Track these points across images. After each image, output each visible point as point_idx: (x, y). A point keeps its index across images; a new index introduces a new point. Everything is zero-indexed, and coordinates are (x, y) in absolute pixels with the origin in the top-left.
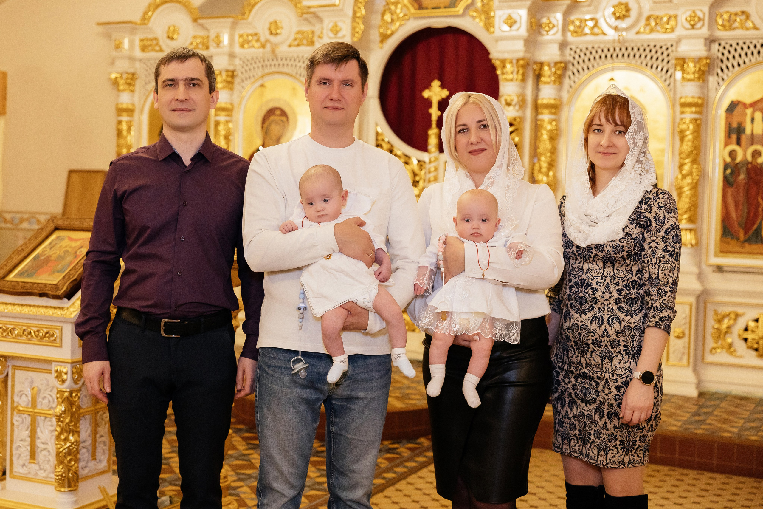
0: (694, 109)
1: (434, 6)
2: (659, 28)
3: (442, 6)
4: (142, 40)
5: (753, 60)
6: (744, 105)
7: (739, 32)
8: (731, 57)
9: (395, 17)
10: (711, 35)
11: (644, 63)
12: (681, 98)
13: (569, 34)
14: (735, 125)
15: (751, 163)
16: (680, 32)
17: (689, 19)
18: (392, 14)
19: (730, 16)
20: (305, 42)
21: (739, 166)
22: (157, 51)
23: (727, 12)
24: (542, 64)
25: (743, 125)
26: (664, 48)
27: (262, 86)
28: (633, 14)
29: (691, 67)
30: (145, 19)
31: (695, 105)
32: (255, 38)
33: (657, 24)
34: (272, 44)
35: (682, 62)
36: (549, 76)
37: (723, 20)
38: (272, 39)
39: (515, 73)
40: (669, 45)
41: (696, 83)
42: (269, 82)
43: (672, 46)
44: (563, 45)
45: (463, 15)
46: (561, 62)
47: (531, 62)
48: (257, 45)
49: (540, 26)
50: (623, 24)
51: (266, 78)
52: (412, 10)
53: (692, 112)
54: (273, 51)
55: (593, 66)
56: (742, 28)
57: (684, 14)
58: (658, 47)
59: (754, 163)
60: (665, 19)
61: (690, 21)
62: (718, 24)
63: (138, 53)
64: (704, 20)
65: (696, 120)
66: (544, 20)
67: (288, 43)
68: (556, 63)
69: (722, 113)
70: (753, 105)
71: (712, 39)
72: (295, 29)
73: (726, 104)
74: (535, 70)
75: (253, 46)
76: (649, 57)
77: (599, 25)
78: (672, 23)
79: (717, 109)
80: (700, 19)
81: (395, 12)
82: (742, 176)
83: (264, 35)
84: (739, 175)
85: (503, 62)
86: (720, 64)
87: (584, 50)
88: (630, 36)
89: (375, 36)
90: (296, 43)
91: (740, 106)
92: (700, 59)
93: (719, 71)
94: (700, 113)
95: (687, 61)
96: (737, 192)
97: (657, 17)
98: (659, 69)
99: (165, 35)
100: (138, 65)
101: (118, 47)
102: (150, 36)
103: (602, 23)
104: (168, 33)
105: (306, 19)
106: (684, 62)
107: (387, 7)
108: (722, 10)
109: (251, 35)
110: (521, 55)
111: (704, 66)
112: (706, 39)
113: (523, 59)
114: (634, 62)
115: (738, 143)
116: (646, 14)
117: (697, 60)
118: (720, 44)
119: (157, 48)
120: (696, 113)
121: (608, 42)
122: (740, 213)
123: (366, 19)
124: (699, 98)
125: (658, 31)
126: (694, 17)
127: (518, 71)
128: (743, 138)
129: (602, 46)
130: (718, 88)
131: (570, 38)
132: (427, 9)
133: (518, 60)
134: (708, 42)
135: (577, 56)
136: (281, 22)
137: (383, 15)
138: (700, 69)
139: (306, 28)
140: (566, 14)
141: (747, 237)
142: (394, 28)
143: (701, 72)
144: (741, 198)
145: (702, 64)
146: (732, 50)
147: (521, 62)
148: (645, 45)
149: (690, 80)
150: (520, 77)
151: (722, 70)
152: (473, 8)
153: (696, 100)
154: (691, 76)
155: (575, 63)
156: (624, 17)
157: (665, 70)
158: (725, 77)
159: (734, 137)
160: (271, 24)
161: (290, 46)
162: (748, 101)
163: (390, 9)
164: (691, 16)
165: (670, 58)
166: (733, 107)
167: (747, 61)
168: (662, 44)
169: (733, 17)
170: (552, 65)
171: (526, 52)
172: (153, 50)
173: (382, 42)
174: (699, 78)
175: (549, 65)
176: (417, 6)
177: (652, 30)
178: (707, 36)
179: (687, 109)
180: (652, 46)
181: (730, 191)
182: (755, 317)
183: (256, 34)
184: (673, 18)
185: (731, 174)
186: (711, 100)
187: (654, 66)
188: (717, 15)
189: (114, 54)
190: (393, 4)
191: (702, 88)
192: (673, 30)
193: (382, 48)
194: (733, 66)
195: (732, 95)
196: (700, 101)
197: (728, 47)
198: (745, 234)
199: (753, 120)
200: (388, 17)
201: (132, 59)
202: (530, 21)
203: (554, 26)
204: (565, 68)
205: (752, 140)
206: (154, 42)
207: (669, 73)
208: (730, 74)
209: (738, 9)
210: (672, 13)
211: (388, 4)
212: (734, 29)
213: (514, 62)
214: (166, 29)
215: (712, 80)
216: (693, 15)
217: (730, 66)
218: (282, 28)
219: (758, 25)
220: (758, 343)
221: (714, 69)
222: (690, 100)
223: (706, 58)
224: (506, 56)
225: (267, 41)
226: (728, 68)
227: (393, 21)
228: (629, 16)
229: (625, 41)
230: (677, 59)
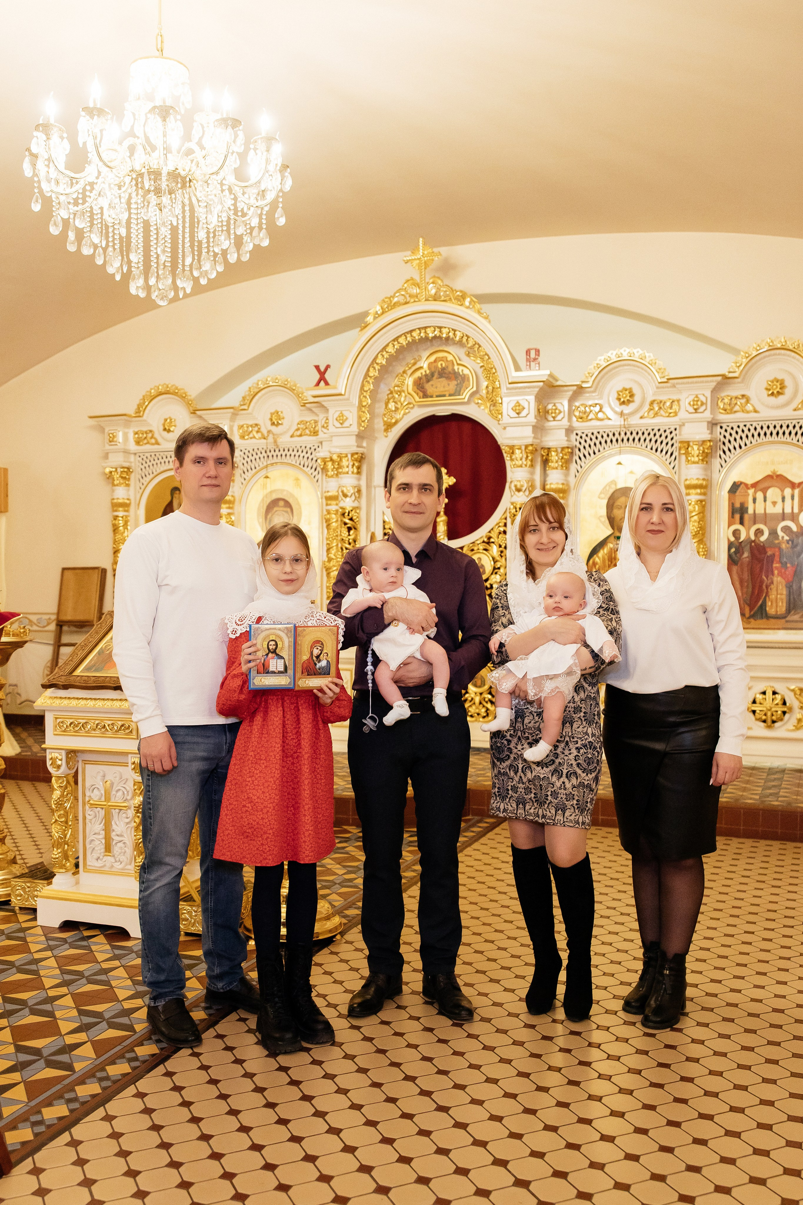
0: (698, 491)
1: (438, 394)
2: (662, 412)
3: (447, 393)
4: (136, 433)
5: (754, 442)
6: (746, 485)
7: (740, 416)
8: (732, 439)
9: (399, 406)
10: (713, 419)
11: (649, 447)
12: (686, 480)
13: (574, 419)
14: (738, 505)
15: (754, 541)
16: (683, 415)
17: (692, 403)
18: (396, 402)
19: (731, 399)
20: (307, 432)
21: (743, 544)
22: (153, 444)
23: (728, 396)
24: (549, 449)
25: (746, 506)
26: (668, 432)
27: (267, 477)
28: (637, 398)
29: (695, 450)
30: (140, 411)
31: (700, 487)
32: (256, 429)
33: (660, 408)
34: (274, 434)
35: (686, 445)
36: (557, 462)
37: (724, 404)
38: (274, 429)
39: (524, 459)
40: (672, 429)
41: (700, 465)
42: (274, 473)
43: (676, 429)
44: (569, 431)
45: (468, 402)
46: (568, 448)
47: (539, 449)
48: (258, 436)
49: (547, 412)
50: (627, 409)
51: (270, 468)
52: (417, 399)
53: (697, 494)
54: (275, 442)
55: (599, 451)
56: (743, 411)
57: (686, 398)
58: (662, 431)
59: (757, 541)
60: (668, 404)
61: (694, 405)
62: (720, 408)
63: (132, 447)
64: (706, 404)
65: (701, 501)
66: (550, 407)
67: (291, 433)
68: (563, 449)
69: (725, 494)
70: (754, 485)
71: (714, 422)
72: (297, 420)
73: (728, 485)
74: (543, 456)
75: (254, 437)
76: (653, 441)
77: (604, 410)
78: (675, 407)
79: (720, 490)
80: (702, 404)
81: (400, 401)
82: (746, 555)
83: (266, 426)
84: (743, 553)
85: (512, 448)
86: (722, 446)
87: (590, 435)
88: (635, 421)
89: (379, 425)
90: (299, 433)
91: (742, 485)
92: (704, 442)
93: (722, 453)
94: (704, 494)
95: (691, 444)
96: (742, 570)
97: (661, 402)
98: (664, 452)
99: (162, 428)
100: (132, 458)
101: (112, 440)
102: (145, 429)
103: (606, 409)
104: (164, 425)
105: (310, 410)
106: (689, 446)
107: (390, 396)
108: (723, 394)
109: (251, 426)
110: (530, 441)
111: (707, 449)
112: (708, 422)
113: (532, 445)
114: (639, 446)
115: (742, 523)
116: (650, 399)
117: (701, 443)
118: (721, 427)
119: (153, 441)
120: (701, 494)
121: (614, 427)
122: (745, 590)
123: (371, 409)
124: (704, 479)
125: (662, 416)
126: (697, 401)
127: (527, 457)
128: (746, 517)
129: (607, 431)
130: (721, 470)
131: (576, 424)
132: (432, 397)
133: (526, 447)
134: (710, 425)
135: (583, 442)
136: (282, 412)
137: (387, 404)
138: (703, 452)
139: (309, 417)
140: (571, 401)
141: (752, 613)
142: (398, 417)
143: (704, 455)
144: (746, 576)
145: (706, 447)
146: (733, 433)
147: (530, 448)
148: (650, 430)
149: (694, 463)
150: (529, 463)
151: (724, 452)
152: (478, 396)
153: (700, 482)
154: (696, 459)
155: (582, 448)
156: (629, 402)
157: (669, 453)
158: (727, 459)
159: (737, 516)
160: (272, 414)
161: (292, 436)
162: (750, 482)
163: (393, 397)
164: (694, 400)
165: (674, 441)
166: (735, 488)
167: (748, 443)
168: (666, 428)
169: (734, 401)
170: (559, 450)
171: (534, 438)
172: (148, 443)
173: (386, 430)
174: (702, 460)
175: (556, 451)
176: (421, 394)
177: (656, 414)
178: (710, 420)
179: (693, 491)
180: (656, 431)
181: (735, 569)
182: (762, 690)
183: (256, 425)
184: (676, 402)
185: (735, 552)
186: (714, 482)
187: (659, 450)
188: (718, 399)
189: (107, 447)
190: (397, 392)
191: (705, 470)
192: (676, 414)
193: (386, 437)
194: (735, 448)
195: (735, 476)
196: (704, 483)
197: (729, 429)
198: (751, 610)
199: (754, 500)
200: (392, 406)
201: (126, 452)
202: (538, 406)
203: (560, 412)
204: (572, 453)
205: (755, 519)
206: (150, 435)
207: (673, 457)
208: (732, 456)
209: (738, 393)
210: (675, 397)
211: (391, 393)
212: (735, 412)
213: (523, 448)
214: (163, 421)
215: (716, 462)
216: (696, 399)
217: (732, 448)
218: (283, 418)
219: (757, 409)
220: (765, 715)
221: (716, 451)
222: (695, 482)
223: (710, 441)
224: (516, 442)
225: (269, 432)
226: (729, 450)
227: (397, 409)
228: (633, 401)
229: (630, 426)
230: (681, 442)
